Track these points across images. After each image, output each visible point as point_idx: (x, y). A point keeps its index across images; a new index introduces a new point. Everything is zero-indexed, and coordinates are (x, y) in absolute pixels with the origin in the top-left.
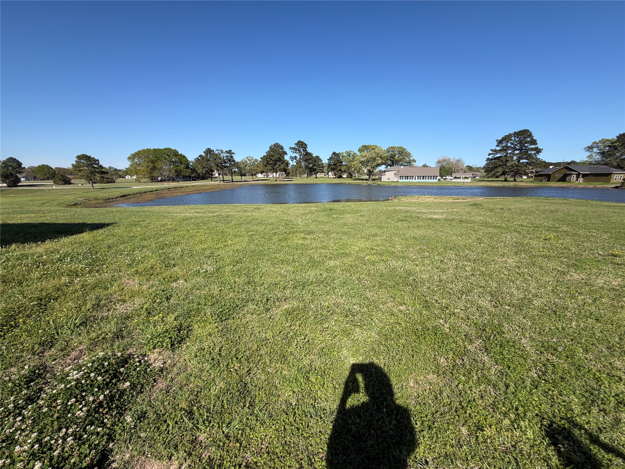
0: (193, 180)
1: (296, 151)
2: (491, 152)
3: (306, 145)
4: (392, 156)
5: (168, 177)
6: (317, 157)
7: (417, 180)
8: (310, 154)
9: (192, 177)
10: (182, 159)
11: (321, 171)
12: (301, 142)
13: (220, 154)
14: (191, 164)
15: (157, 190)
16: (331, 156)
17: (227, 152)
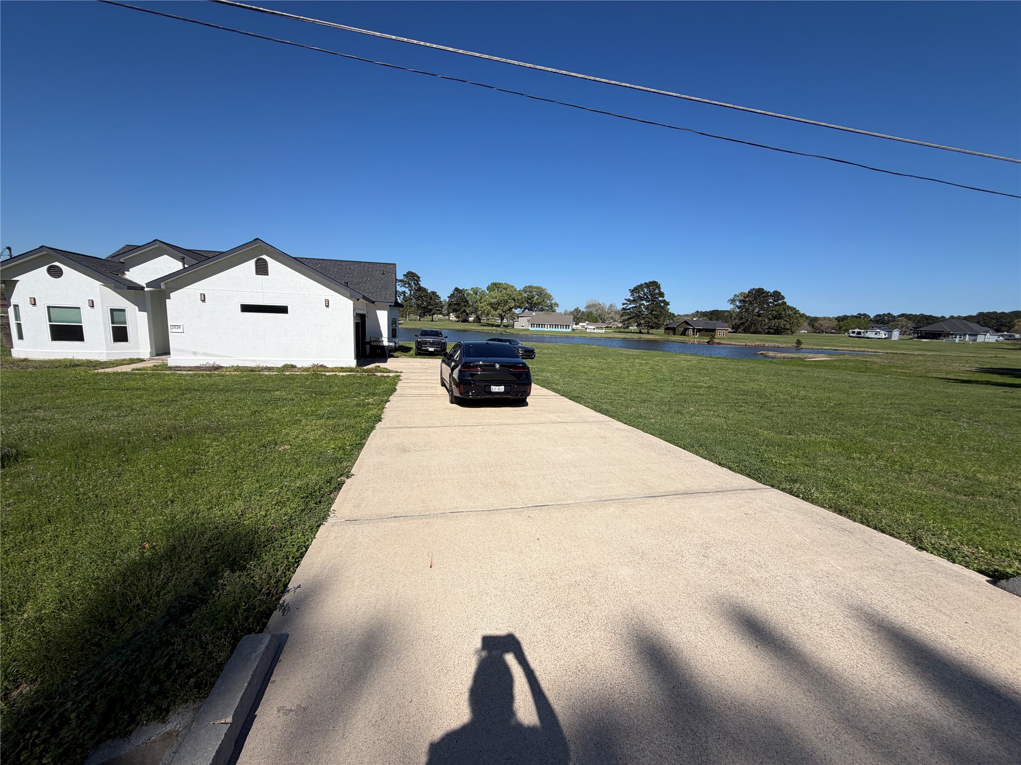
1: (405, 284)
2: (626, 302)
3: (419, 278)
4: (530, 298)
6: (434, 293)
7: (549, 329)
8: (425, 290)
11: (439, 312)
12: (412, 273)
16: (452, 293)
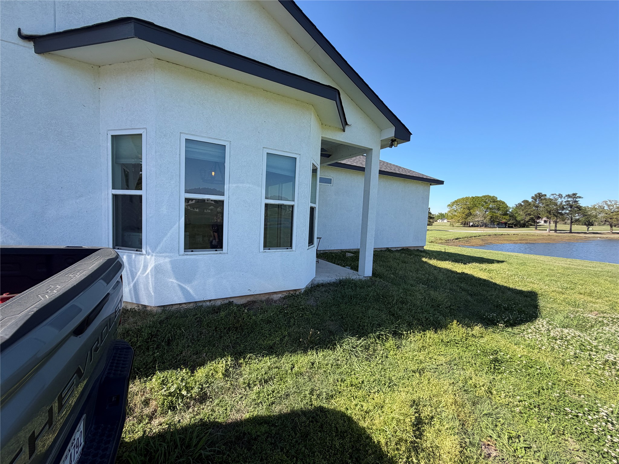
0: (509, 227)
5: (481, 223)
9: (509, 224)
10: (501, 206)
13: (556, 200)
14: (510, 210)
15: (480, 236)
17: (569, 196)
